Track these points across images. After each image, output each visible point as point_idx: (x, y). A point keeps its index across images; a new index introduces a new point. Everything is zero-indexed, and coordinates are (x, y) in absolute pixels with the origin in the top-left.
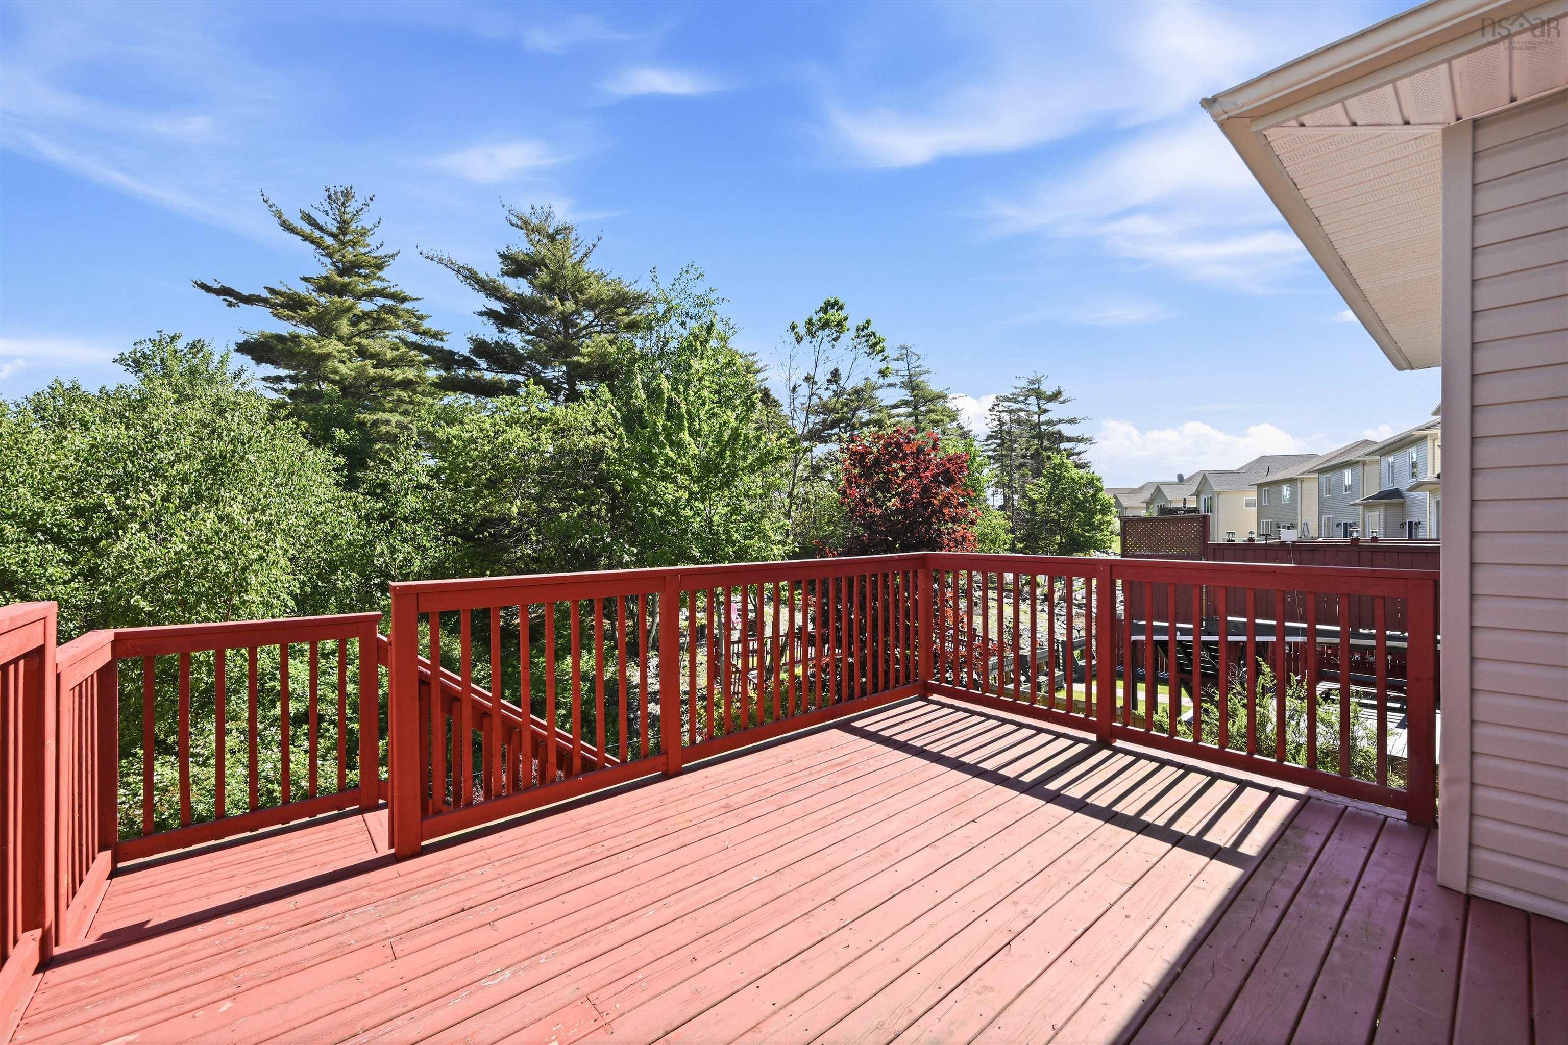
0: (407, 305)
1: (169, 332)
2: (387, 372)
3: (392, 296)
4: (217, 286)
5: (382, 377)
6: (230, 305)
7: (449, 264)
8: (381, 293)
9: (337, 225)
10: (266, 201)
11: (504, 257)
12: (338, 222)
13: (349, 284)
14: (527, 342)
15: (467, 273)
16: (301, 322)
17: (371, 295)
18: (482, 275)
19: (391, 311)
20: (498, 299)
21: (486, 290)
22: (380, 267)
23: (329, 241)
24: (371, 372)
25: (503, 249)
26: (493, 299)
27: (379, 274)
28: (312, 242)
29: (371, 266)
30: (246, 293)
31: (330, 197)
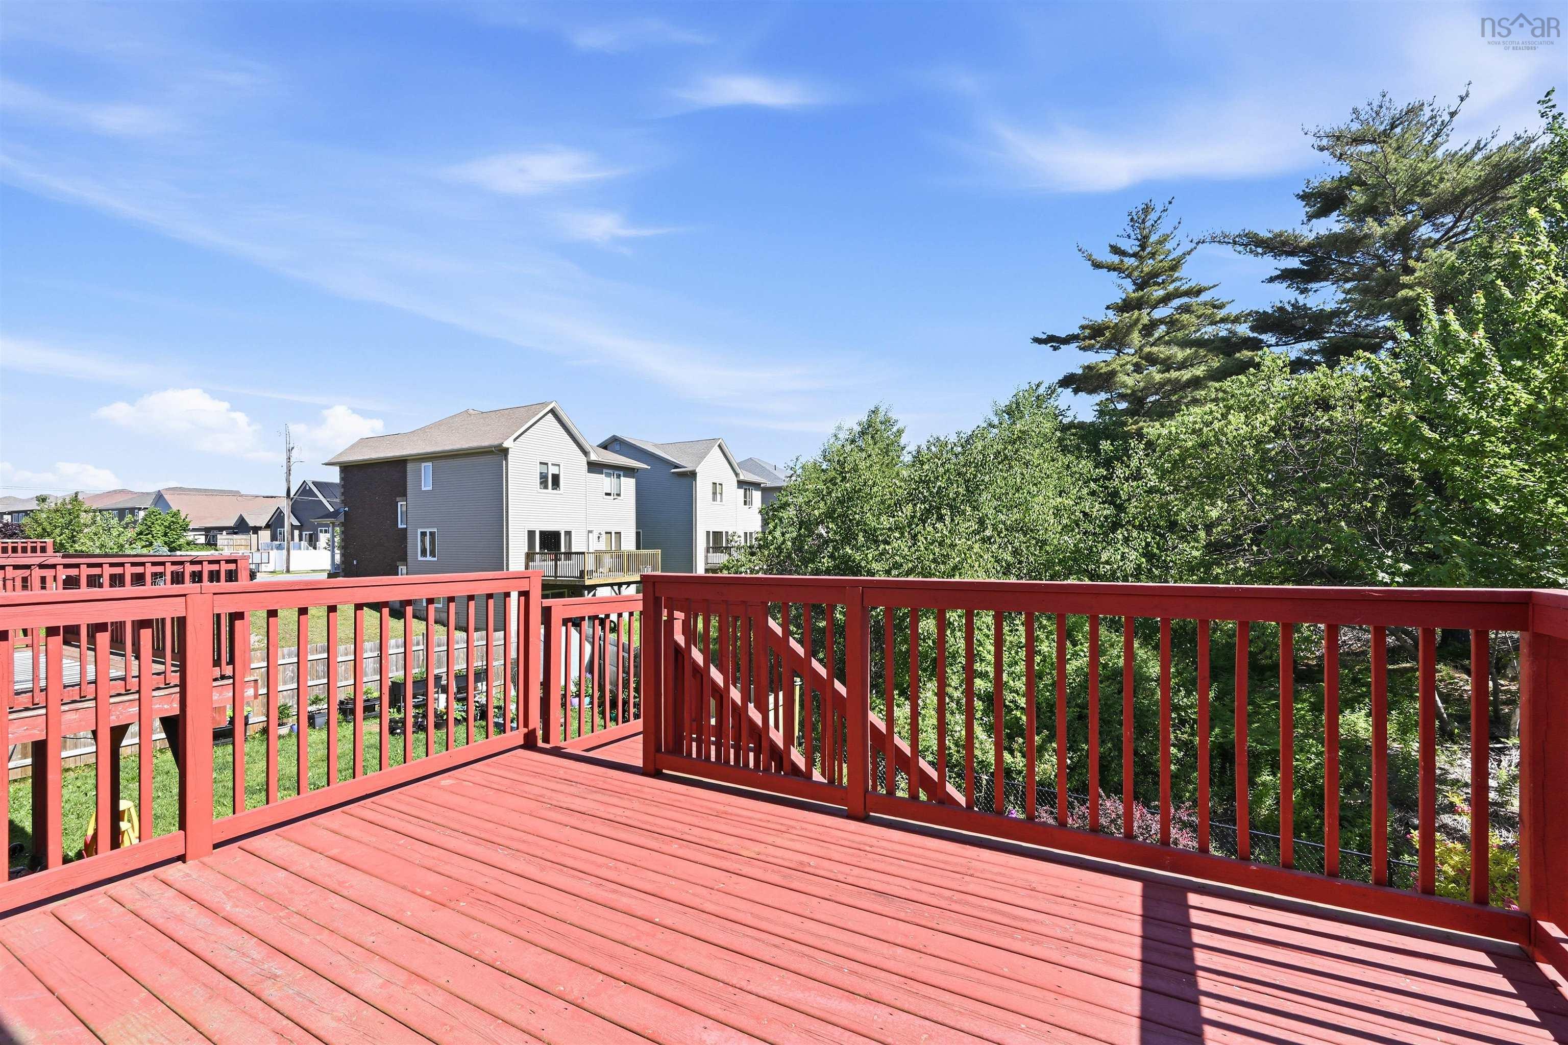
0: (1205, 297)
1: (1035, 382)
2: (1174, 374)
3: (1188, 293)
4: (1044, 337)
5: (1169, 381)
6: (1055, 349)
7: (1221, 240)
8: (1177, 294)
9: (1138, 243)
10: (1080, 250)
11: (1305, 197)
12: (1139, 240)
13: (1142, 297)
14: (1348, 292)
15: (1245, 240)
16: (1101, 348)
17: (1166, 300)
18: (1264, 234)
19: (1186, 309)
20: (1292, 254)
21: (1272, 250)
22: (1174, 268)
23: (1130, 262)
24: (1158, 377)
25: (1301, 189)
26: (1284, 257)
27: (1176, 275)
28: (1114, 270)
29: (1166, 271)
30: (1063, 335)
31: (1132, 220)
